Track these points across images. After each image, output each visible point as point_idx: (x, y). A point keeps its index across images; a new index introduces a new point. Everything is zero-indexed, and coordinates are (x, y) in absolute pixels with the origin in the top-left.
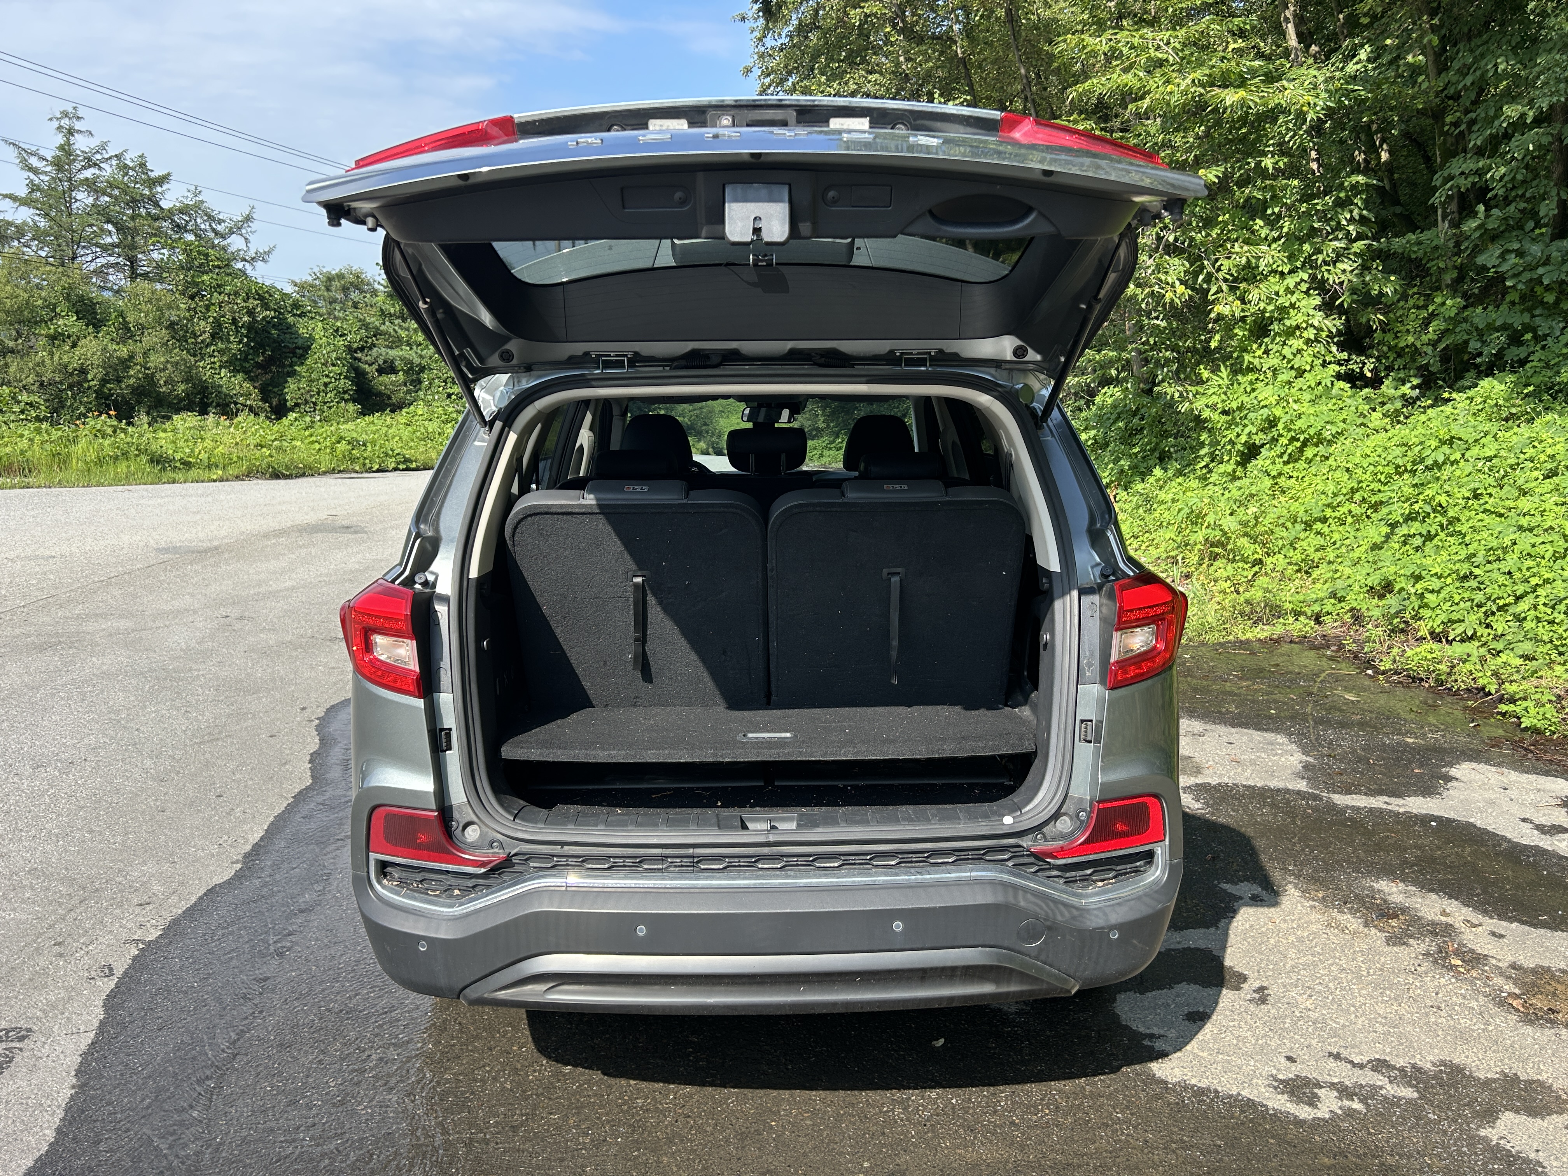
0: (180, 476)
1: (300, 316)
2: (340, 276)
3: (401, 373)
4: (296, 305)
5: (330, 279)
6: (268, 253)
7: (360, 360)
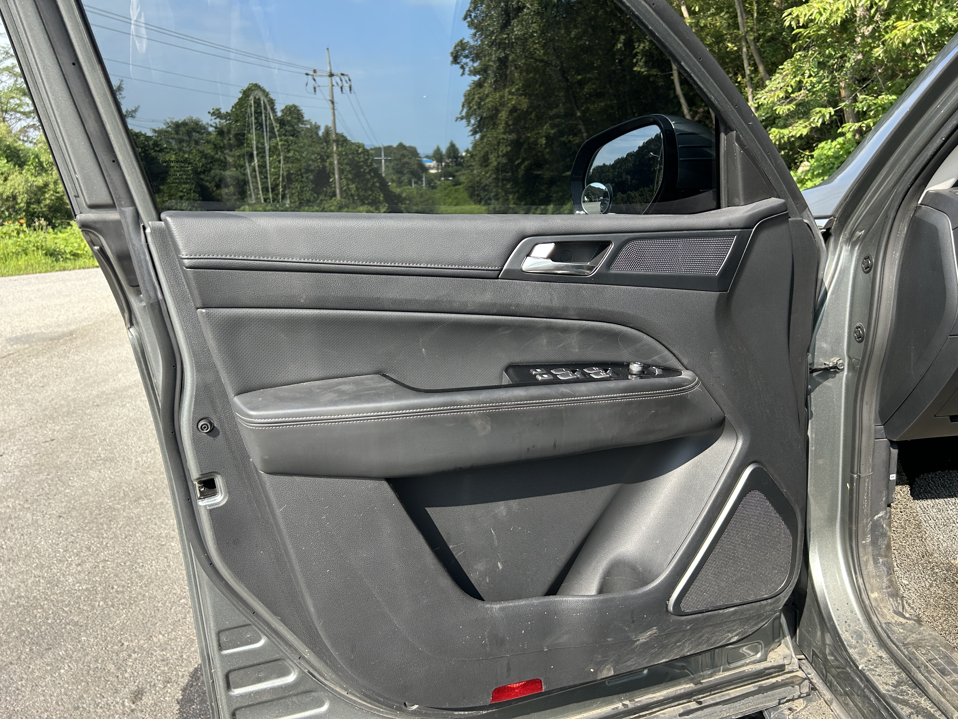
0: (69, 264)
1: (159, 151)
2: (184, 124)
3: (231, 187)
4: (156, 144)
5: (177, 126)
6: (135, 111)
7: (202, 179)
